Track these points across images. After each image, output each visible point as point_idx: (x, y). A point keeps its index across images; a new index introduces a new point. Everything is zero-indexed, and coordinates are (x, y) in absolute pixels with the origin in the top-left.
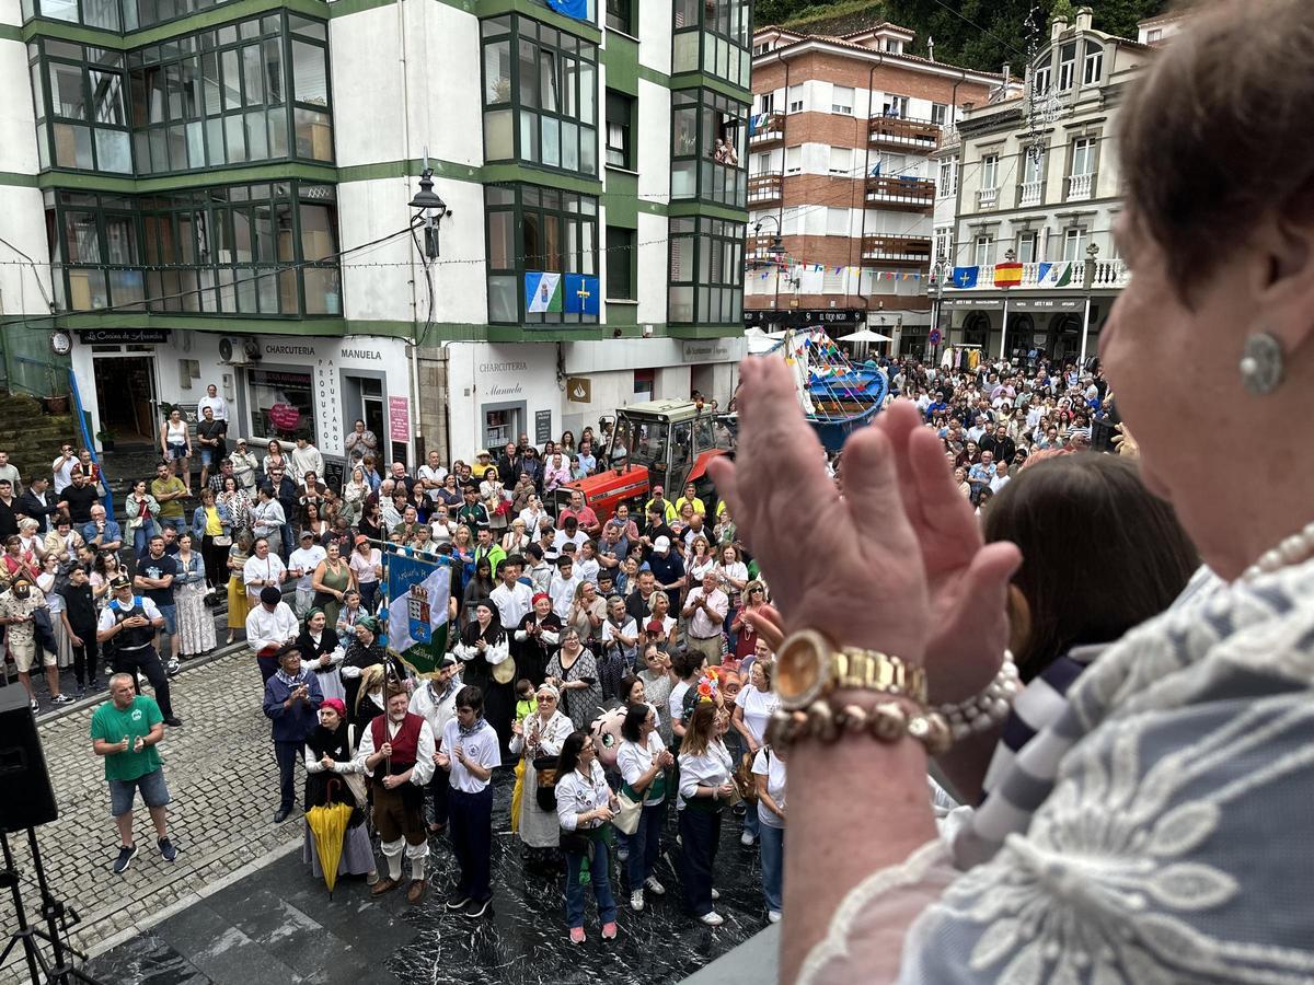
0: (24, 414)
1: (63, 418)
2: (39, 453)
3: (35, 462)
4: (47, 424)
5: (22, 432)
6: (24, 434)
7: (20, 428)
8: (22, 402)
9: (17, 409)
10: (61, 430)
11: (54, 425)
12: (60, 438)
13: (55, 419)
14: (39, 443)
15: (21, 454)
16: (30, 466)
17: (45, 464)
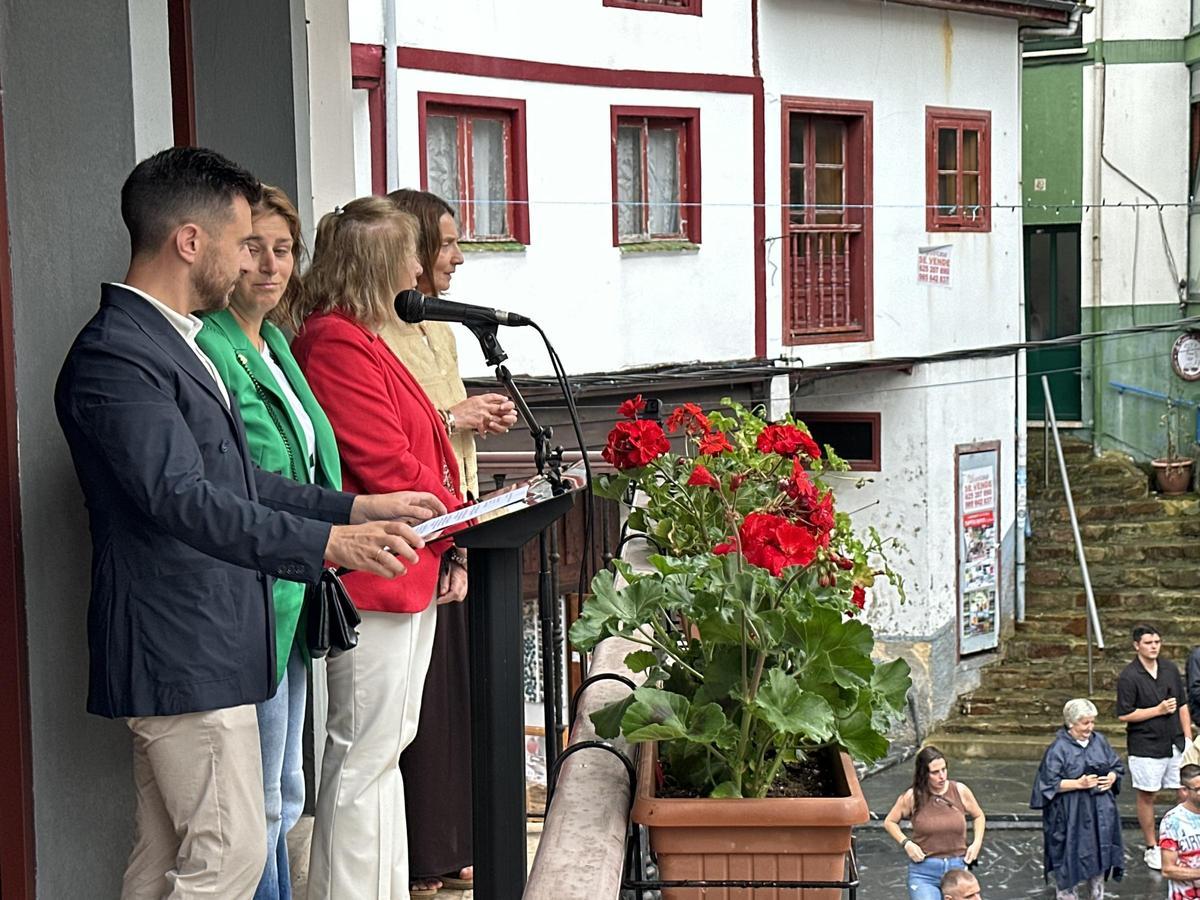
0: (1117, 492)
1: (1185, 504)
2: (1145, 570)
3: (1135, 586)
4: (1155, 512)
5: (1116, 527)
6: (1119, 531)
7: (1112, 519)
8: (1115, 470)
9: (1108, 482)
10: (1181, 526)
11: (1169, 517)
12: (1179, 543)
13: (1171, 506)
14: (1144, 551)
15: (1116, 570)
16: (1124, 594)
17: (1154, 592)
